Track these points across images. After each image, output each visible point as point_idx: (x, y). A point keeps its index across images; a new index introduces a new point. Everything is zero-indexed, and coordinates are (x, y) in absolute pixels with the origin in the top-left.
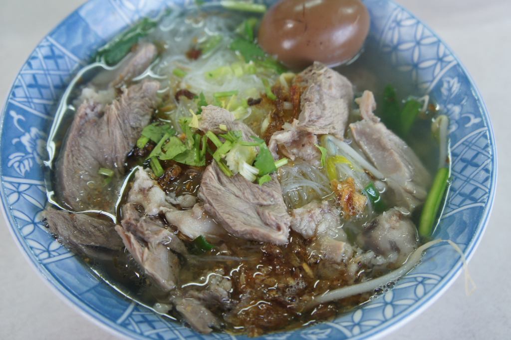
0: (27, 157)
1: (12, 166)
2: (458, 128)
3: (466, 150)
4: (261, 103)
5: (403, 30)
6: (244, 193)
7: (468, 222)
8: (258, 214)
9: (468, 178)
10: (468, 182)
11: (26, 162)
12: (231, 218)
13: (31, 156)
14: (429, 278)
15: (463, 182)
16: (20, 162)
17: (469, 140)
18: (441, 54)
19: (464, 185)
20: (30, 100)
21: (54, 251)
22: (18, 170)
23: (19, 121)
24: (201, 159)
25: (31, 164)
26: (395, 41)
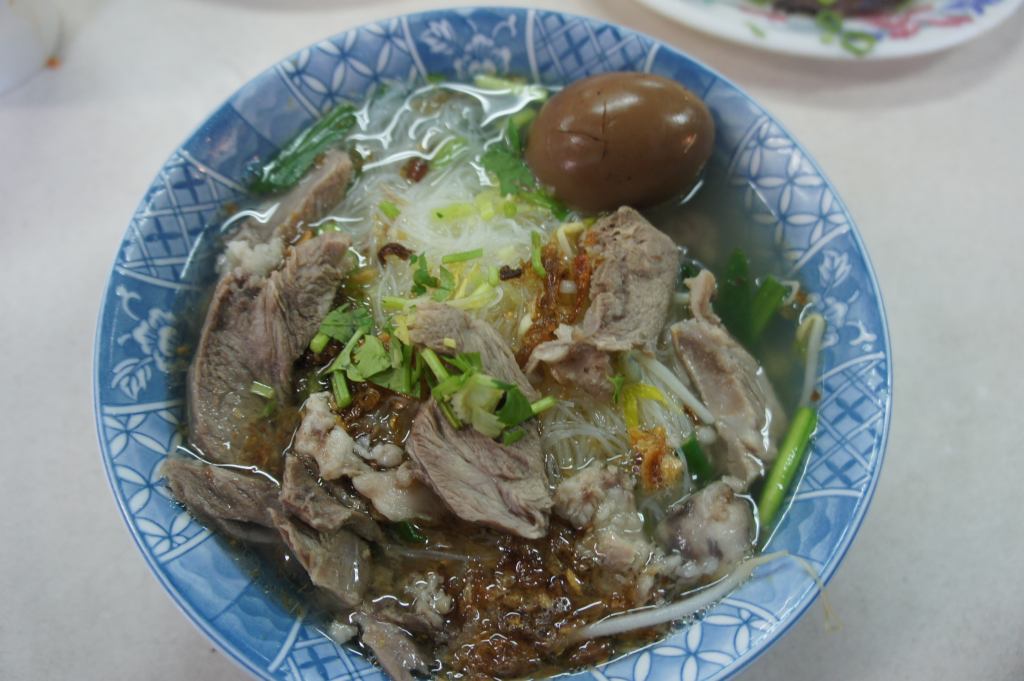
0: (143, 363)
1: (118, 385)
2: (839, 342)
3: (846, 385)
4: (522, 276)
5: (768, 154)
6: (479, 457)
7: (832, 521)
8: (500, 492)
9: (843, 438)
10: (843, 446)
11: (140, 374)
12: (456, 498)
13: (149, 360)
14: (761, 618)
15: (834, 442)
16: (132, 375)
17: (854, 369)
18: (825, 209)
19: (835, 449)
20: (149, 262)
21: (178, 535)
22: (127, 391)
23: (132, 302)
24: (412, 387)
25: (149, 374)
26: (754, 170)
